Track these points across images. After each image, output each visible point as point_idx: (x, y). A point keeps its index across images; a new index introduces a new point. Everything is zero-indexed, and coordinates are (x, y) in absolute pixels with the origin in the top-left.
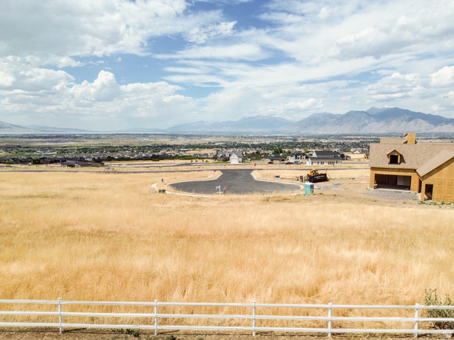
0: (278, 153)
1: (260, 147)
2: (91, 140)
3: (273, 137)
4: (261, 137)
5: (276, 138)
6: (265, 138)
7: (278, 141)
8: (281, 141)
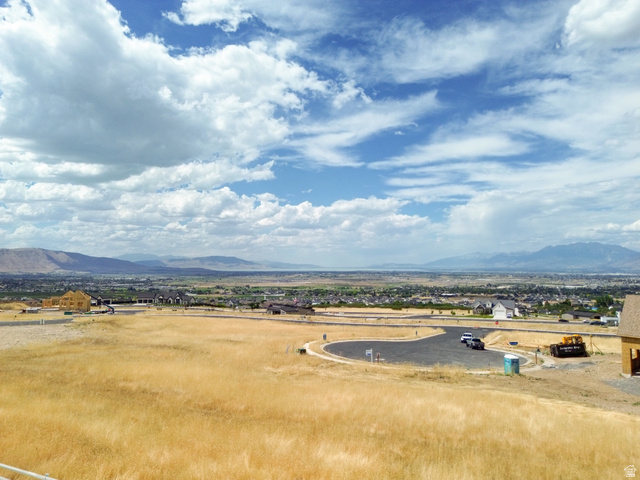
0: (604, 305)
1: (577, 294)
2: (327, 279)
3: (604, 278)
4: (582, 277)
5: (609, 278)
6: (587, 278)
7: (613, 284)
8: (620, 284)
